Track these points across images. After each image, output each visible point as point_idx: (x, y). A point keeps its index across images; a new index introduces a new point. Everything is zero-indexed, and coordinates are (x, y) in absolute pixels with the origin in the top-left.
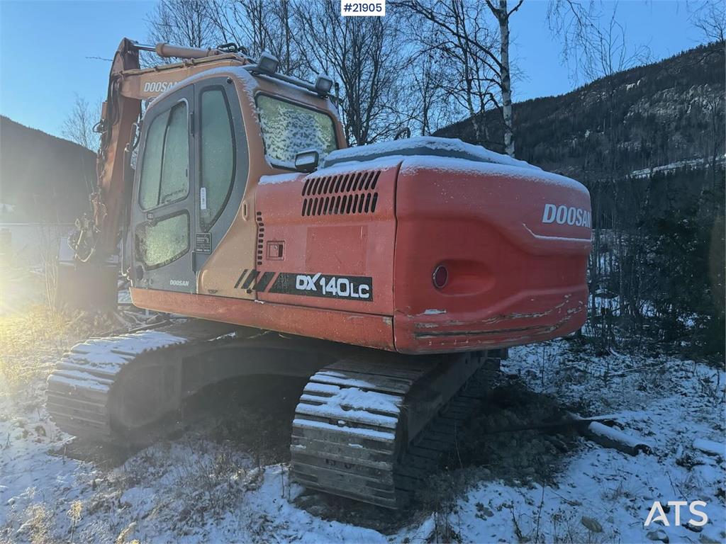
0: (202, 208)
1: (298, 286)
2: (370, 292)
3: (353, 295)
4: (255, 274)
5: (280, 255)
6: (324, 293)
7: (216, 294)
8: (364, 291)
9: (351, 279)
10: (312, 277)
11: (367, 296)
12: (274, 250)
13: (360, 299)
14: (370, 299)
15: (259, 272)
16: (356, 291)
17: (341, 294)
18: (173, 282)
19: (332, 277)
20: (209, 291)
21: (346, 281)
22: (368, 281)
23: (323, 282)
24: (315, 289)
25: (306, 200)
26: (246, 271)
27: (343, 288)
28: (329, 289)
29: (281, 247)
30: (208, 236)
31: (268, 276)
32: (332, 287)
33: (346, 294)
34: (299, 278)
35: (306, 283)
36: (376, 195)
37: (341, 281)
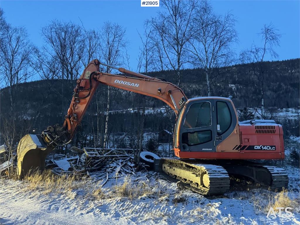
0: (218, 129)
1: (255, 148)
2: (275, 148)
3: (271, 149)
4: (240, 146)
5: (249, 141)
6: (263, 149)
7: (225, 152)
8: (274, 148)
9: (270, 146)
10: (259, 146)
11: (274, 149)
12: (247, 140)
13: (273, 150)
14: (275, 150)
15: (241, 146)
16: (272, 148)
17: (268, 149)
18: (203, 149)
19: (265, 146)
20: (221, 151)
21: (269, 147)
22: (275, 146)
23: (263, 147)
24: (260, 148)
25: (256, 130)
26: (237, 145)
27: (268, 148)
28: (264, 148)
29: (248, 140)
30: (221, 137)
31: (245, 147)
32: (265, 148)
33: (269, 149)
34: (255, 147)
35: (257, 147)
36: (275, 130)
37: (267, 147)
